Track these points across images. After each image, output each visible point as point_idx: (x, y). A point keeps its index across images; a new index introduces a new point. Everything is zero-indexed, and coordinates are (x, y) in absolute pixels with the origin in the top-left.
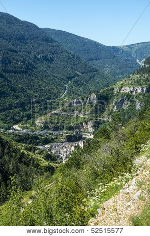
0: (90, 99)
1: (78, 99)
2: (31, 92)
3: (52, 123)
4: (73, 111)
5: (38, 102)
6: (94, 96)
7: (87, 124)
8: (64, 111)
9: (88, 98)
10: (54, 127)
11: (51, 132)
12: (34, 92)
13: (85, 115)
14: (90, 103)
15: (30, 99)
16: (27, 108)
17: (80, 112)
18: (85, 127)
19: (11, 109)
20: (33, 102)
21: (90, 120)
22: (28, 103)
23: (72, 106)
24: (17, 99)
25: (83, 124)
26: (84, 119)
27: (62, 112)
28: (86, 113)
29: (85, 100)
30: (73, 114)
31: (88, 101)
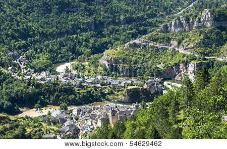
0: (199, 19)
1: (179, 19)
4: (169, 40)
5: (129, 21)
6: (206, 14)
7: (186, 64)
8: (153, 40)
9: (196, 17)
13: (188, 49)
14: (198, 27)
15: (115, 16)
16: (105, 31)
17: (180, 42)
18: (182, 73)
19: (75, 33)
20: (120, 21)
21: (191, 60)
22: (109, 24)
23: (168, 32)
24: (89, 15)
25: (179, 66)
26: (183, 57)
28: (189, 46)
29: (191, 20)
30: (167, 47)
31: (195, 23)
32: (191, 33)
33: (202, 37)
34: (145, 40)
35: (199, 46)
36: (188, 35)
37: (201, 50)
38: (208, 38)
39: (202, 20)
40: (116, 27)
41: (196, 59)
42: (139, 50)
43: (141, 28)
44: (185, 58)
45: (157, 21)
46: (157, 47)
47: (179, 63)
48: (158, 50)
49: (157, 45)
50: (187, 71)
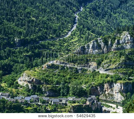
0: (118, 41)
1: (97, 41)
2: (12, 25)
3: (47, 82)
4: (87, 61)
5: (23, 43)
6: (125, 36)
7: (111, 84)
8: (71, 62)
9: (115, 39)
10: (52, 90)
11: (46, 99)
12: (17, 25)
13: (109, 69)
14: (118, 49)
16: (2, 53)
17: (99, 64)
18: (107, 92)
21: (117, 80)
22: (5, 45)
23: (85, 54)
25: (104, 86)
26: (106, 77)
27: (66, 64)
28: (110, 67)
29: (110, 43)
30: (86, 68)
31: (114, 45)
32: (110, 55)
33: (123, 58)
34: (62, 61)
35: (121, 67)
36: (106, 57)
37: (124, 70)
38: (129, 59)
39: (121, 42)
40: (12, 49)
41: (121, 79)
42: (57, 71)
43: (36, 51)
44: (109, 78)
45: (48, 43)
46: (77, 68)
47: (103, 83)
48: (77, 71)
49: (76, 66)
50: (112, 90)
